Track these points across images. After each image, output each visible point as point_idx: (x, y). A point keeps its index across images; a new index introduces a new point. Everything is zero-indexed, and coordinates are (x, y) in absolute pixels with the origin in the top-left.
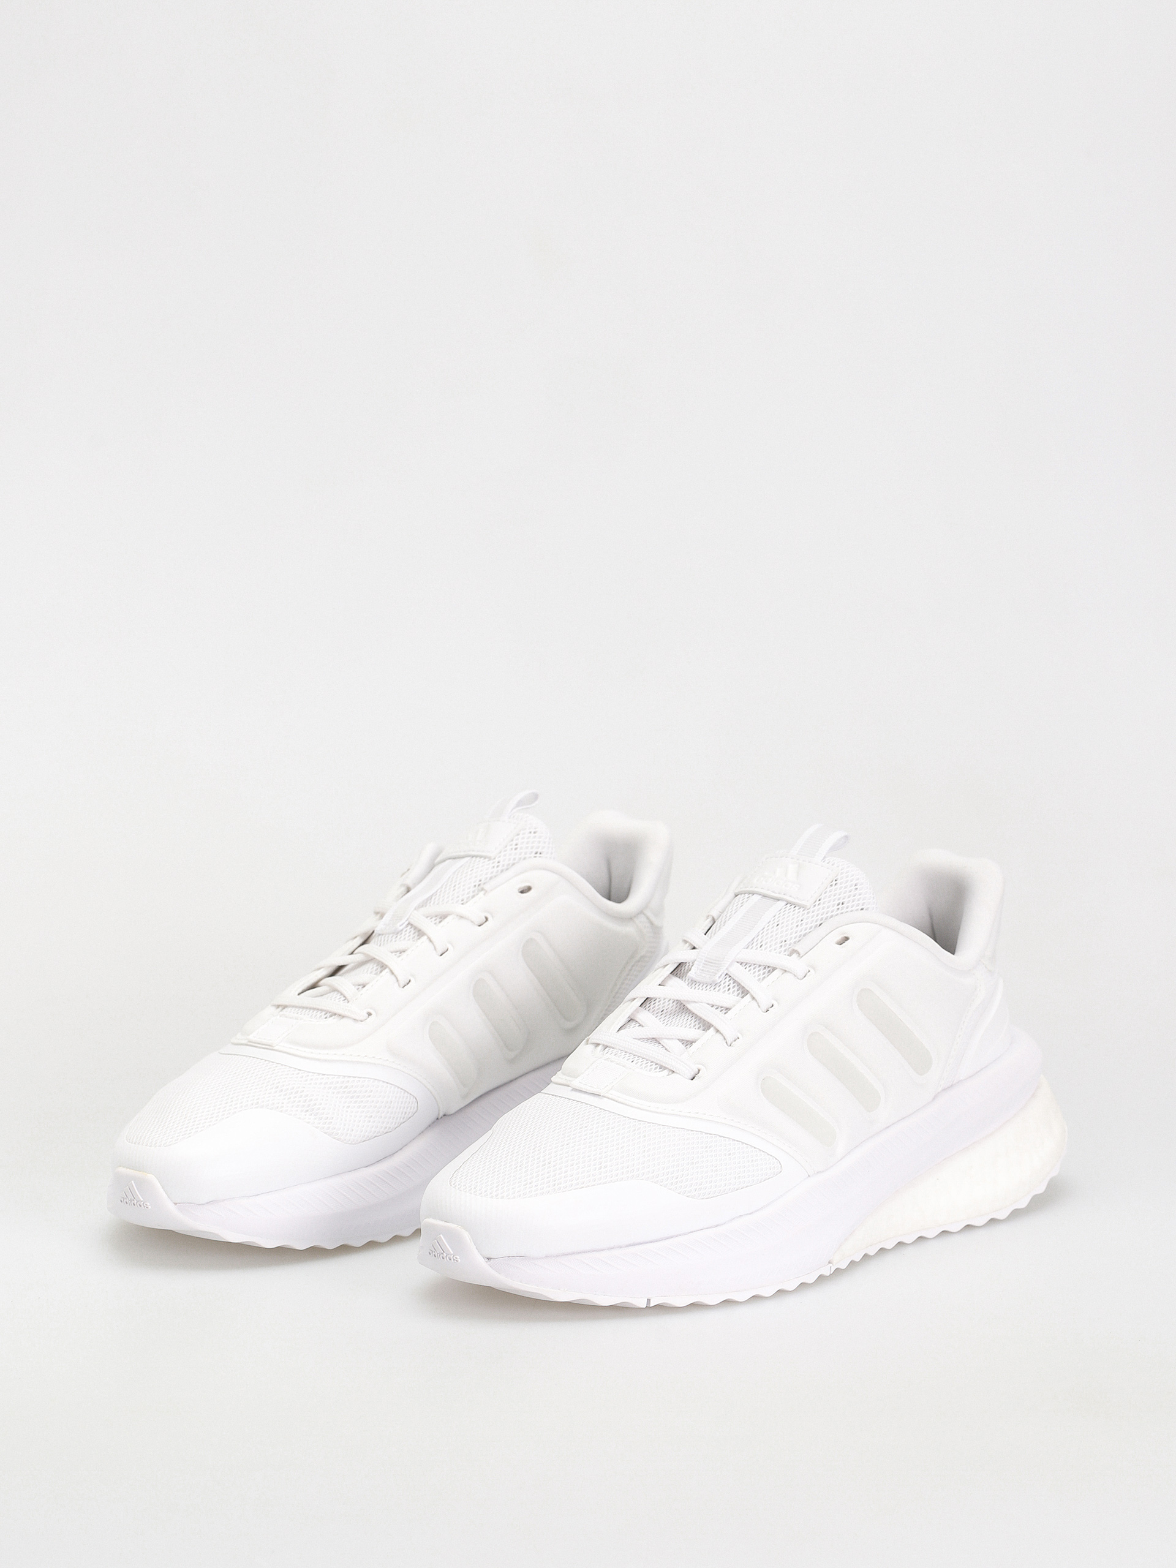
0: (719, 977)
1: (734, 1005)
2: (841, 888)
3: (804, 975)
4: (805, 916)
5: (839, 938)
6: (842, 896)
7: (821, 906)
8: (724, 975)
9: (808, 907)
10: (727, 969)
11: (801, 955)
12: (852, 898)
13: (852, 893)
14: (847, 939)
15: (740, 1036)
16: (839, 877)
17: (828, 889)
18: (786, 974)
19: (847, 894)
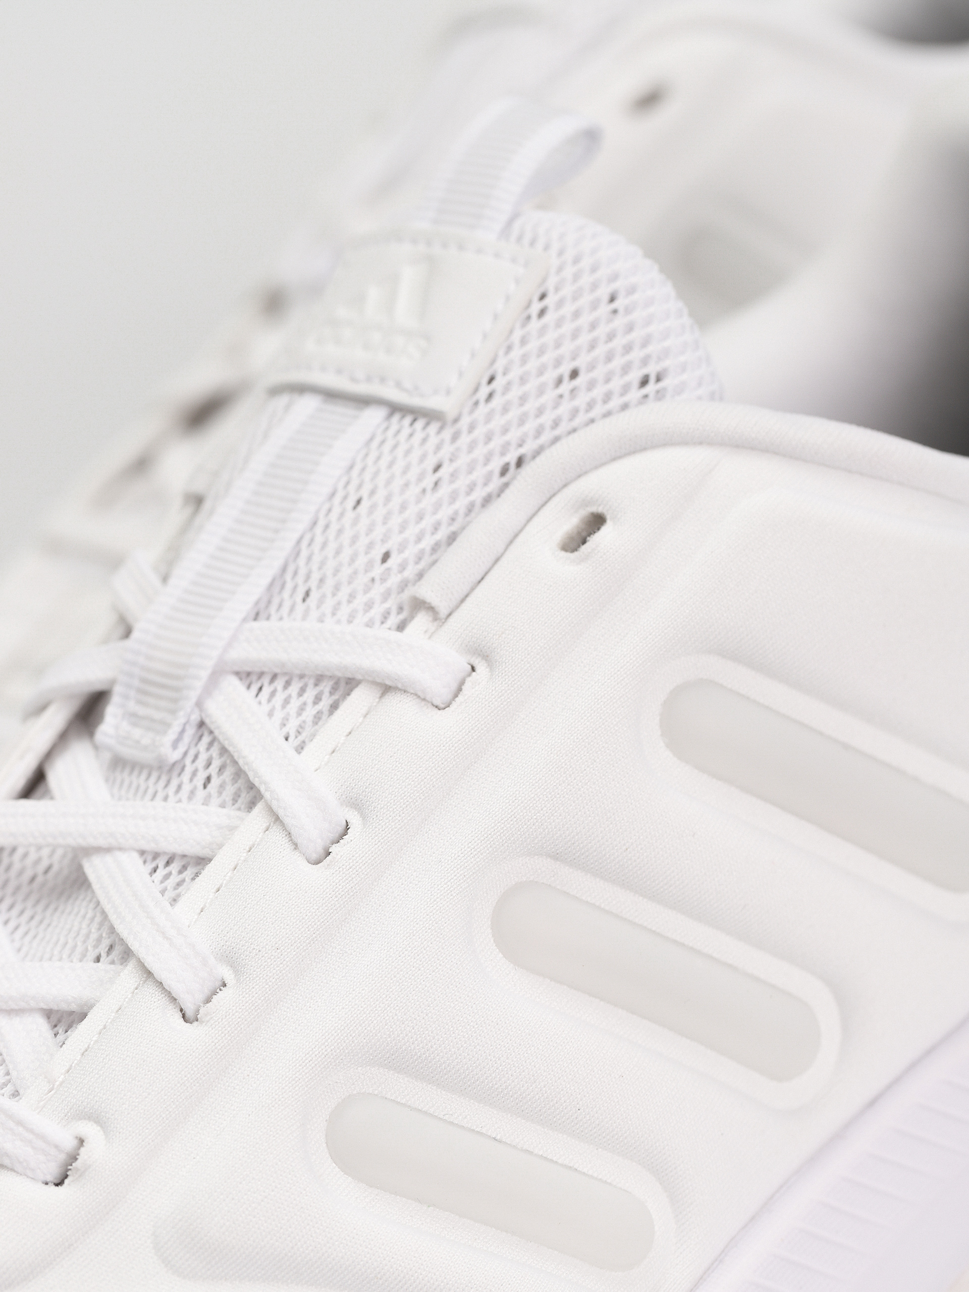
0: (175, 744)
1: (220, 846)
2: (559, 323)
3: (454, 686)
4: (447, 451)
5: (571, 522)
6: (567, 348)
7: (497, 402)
8: (190, 731)
9: (450, 416)
10: (199, 704)
11: (443, 612)
12: (601, 350)
13: (602, 331)
14: (597, 521)
15: (229, 977)
16: (550, 285)
17: (518, 334)
18: (394, 701)
19: (584, 339)
